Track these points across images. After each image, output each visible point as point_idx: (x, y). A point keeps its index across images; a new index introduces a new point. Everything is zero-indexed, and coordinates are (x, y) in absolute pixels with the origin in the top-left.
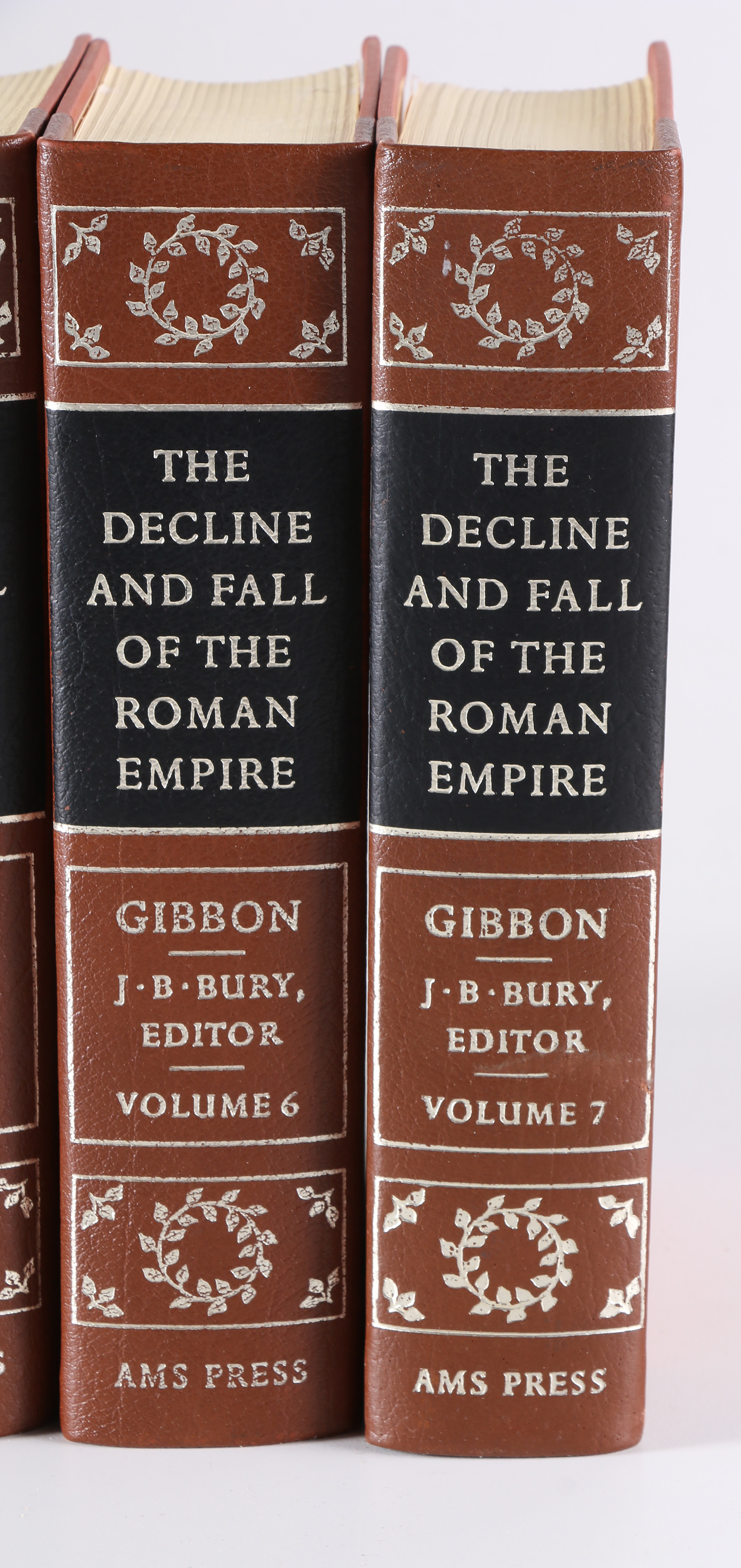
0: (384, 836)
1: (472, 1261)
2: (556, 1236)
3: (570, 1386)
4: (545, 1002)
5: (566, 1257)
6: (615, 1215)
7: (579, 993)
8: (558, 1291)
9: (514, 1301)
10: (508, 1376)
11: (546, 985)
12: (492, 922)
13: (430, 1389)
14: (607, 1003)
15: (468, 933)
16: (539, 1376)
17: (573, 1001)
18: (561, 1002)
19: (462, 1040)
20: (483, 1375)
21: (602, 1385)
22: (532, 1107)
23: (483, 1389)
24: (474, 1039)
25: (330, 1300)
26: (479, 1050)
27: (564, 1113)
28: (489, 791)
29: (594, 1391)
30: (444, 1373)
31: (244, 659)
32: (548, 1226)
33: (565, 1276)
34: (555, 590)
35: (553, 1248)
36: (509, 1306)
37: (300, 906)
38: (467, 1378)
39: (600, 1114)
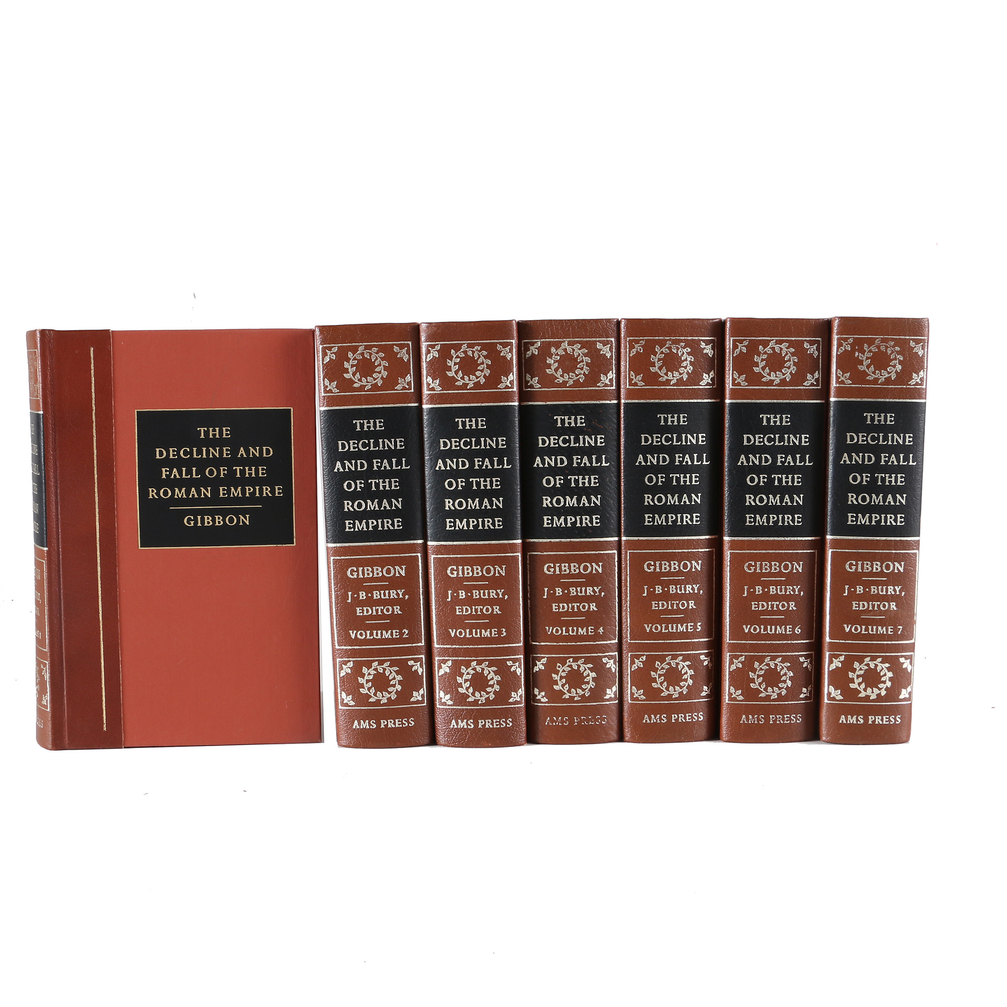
0: (832, 539)
1: (859, 679)
2: (886, 671)
3: (890, 721)
4: (884, 593)
5: (889, 678)
6: (904, 664)
7: (895, 590)
8: (887, 689)
9: (873, 692)
10: (870, 717)
11: (884, 587)
12: (868, 566)
13: (845, 722)
14: (903, 593)
15: (860, 570)
16: (880, 717)
17: (893, 593)
18: (889, 593)
19: (857, 606)
20: (862, 717)
21: (899, 720)
22: (880, 628)
23: (862, 721)
24: (861, 605)
25: (808, 695)
26: (863, 609)
27: (890, 630)
28: (867, 523)
29: (897, 723)
30: (849, 716)
31: (787, 482)
32: (884, 667)
33: (889, 684)
34: (889, 457)
35: (885, 675)
36: (871, 694)
37: (802, 564)
38: (857, 718)
39: (900, 631)
